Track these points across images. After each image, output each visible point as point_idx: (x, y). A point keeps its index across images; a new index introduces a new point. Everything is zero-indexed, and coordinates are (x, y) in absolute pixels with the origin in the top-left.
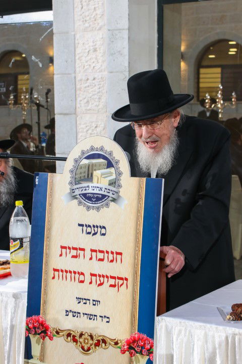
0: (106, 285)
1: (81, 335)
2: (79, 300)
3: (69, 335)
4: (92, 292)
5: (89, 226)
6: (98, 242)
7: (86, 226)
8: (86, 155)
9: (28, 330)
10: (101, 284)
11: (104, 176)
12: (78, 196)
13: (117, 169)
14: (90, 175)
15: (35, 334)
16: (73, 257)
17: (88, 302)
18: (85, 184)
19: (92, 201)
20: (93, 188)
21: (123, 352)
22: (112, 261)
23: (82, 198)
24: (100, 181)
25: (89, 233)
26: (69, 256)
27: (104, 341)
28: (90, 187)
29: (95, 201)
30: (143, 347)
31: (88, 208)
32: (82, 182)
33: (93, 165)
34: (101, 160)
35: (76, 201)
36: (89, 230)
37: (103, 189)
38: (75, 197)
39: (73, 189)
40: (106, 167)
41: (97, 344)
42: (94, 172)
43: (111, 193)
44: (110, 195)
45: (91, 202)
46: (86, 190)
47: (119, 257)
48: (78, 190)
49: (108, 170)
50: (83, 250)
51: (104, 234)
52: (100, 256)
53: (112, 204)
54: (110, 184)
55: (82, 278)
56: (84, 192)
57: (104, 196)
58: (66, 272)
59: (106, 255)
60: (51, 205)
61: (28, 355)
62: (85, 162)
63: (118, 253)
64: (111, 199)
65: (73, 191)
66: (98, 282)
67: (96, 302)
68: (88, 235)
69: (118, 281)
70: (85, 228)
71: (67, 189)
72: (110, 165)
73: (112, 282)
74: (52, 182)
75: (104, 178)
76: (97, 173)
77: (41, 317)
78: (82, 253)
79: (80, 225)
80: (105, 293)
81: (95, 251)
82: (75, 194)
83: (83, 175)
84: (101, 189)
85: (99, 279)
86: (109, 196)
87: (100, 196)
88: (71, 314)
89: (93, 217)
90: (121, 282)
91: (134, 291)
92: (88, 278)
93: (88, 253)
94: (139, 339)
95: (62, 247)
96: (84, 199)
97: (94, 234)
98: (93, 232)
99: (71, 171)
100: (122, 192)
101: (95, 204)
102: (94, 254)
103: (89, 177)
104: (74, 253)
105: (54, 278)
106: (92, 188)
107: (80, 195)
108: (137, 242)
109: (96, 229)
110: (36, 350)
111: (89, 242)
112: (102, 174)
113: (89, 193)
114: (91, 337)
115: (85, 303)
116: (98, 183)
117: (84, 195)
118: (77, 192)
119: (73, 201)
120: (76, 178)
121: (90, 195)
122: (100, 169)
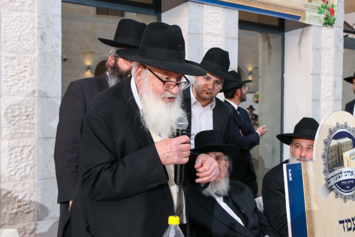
5: (349, 220)
7: (346, 221)
8: (334, 134)
11: (352, 157)
12: (334, 187)
14: (341, 159)
19: (347, 189)
20: (346, 174)
23: (338, 188)
24: (350, 164)
25: (350, 229)
28: (343, 173)
29: (349, 189)
31: (345, 198)
32: (335, 168)
33: (341, 145)
34: (347, 140)
35: (333, 193)
36: (349, 225)
38: (331, 189)
39: (329, 179)
40: (352, 146)
42: (344, 154)
45: (346, 191)
46: (339, 177)
48: (332, 179)
56: (339, 180)
60: (309, 205)
65: (328, 180)
68: (350, 231)
70: (345, 224)
75: (353, 159)
76: (346, 155)
79: (341, 222)
82: (330, 185)
83: (335, 159)
84: (352, 173)
87: (353, 182)
89: (350, 207)
96: (340, 188)
97: (354, 229)
98: (353, 227)
99: (324, 156)
101: (350, 192)
103: (340, 162)
107: (335, 184)
112: (351, 156)
113: (342, 181)
116: (348, 167)
117: (339, 183)
118: (333, 182)
119: (330, 194)
120: (328, 165)
121: (344, 182)
122: (347, 150)
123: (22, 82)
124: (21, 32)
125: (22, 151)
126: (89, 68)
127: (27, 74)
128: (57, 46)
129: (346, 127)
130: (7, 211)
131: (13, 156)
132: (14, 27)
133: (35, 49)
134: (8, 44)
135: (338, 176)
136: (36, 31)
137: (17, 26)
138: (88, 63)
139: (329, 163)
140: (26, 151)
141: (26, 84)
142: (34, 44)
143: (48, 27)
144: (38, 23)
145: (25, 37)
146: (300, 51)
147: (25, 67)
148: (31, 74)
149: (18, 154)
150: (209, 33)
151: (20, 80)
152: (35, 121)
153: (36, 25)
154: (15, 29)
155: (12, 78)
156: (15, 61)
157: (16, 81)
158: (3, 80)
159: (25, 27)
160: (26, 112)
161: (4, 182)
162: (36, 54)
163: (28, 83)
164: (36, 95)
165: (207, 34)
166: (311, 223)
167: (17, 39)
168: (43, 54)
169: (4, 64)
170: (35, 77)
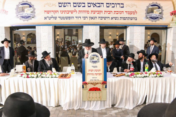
0: (98, 75)
1: (94, 83)
2: (93, 78)
3: (91, 83)
4: (95, 76)
6: (96, 69)
9: (83, 84)
15: (84, 84)
16: (91, 71)
21: (101, 84)
22: (99, 71)
24: (96, 59)
27: (98, 83)
30: (105, 83)
33: (94, 57)
35: (91, 63)
41: (97, 84)
43: (98, 61)
51: (97, 67)
52: (96, 71)
53: (98, 63)
58: (90, 74)
61: (83, 87)
62: (92, 56)
67: (96, 78)
69: (100, 74)
70: (93, 67)
71: (89, 61)
72: (97, 57)
77: (85, 81)
80: (98, 76)
82: (91, 61)
83: (92, 58)
85: (97, 74)
89: (95, 65)
91: (103, 75)
92: (94, 74)
93: (94, 71)
95: (89, 70)
99: (90, 58)
100: (100, 61)
105: (88, 75)
106: (94, 60)
109: (95, 67)
110: (85, 86)
111: (94, 69)
114: (96, 83)
117: (93, 62)
126: (149, 35)
129: (95, 54)
136: (95, 36)
138: (149, 34)
146: (170, 34)
165: (135, 33)
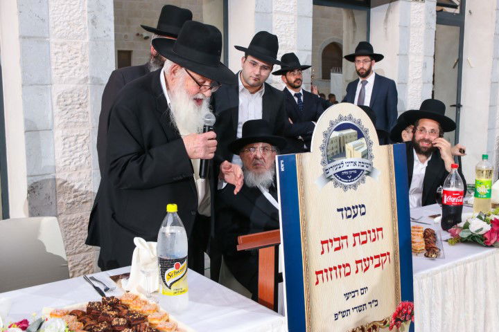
0: (371, 267)
2: (347, 296)
4: (360, 279)
5: (349, 208)
6: (360, 223)
7: (345, 209)
8: (335, 127)
10: (367, 268)
11: (356, 148)
12: (333, 177)
13: (367, 139)
14: (342, 150)
16: (337, 249)
17: (356, 293)
18: (338, 161)
19: (348, 179)
20: (347, 164)
21: (391, 328)
22: (374, 240)
23: (337, 178)
24: (352, 157)
25: (350, 217)
26: (332, 250)
28: (344, 163)
29: (351, 178)
31: (345, 187)
32: (335, 159)
33: (343, 137)
34: (351, 131)
35: (331, 183)
36: (349, 213)
37: (357, 164)
38: (330, 179)
40: (356, 138)
42: (346, 145)
43: (365, 166)
44: (365, 168)
45: (347, 181)
46: (340, 167)
47: (380, 232)
48: (331, 169)
49: (359, 141)
50: (345, 237)
51: (364, 214)
52: (363, 238)
53: (367, 178)
54: (363, 157)
55: (347, 270)
56: (339, 170)
57: (359, 171)
58: (331, 269)
59: (368, 235)
60: (303, 194)
62: (336, 134)
63: (378, 230)
64: (365, 173)
65: (326, 171)
66: (364, 268)
67: (363, 290)
68: (349, 219)
69: (381, 259)
70: (344, 212)
73: (376, 261)
74: (301, 165)
75: (357, 150)
76: (349, 146)
78: (344, 241)
79: (339, 210)
81: (358, 235)
82: (329, 175)
83: (335, 150)
84: (355, 164)
85: (365, 264)
86: (363, 170)
87: (355, 172)
88: (340, 316)
90: (384, 258)
92: (354, 267)
93: (351, 240)
94: (403, 307)
95: (323, 243)
96: (340, 178)
97: (354, 216)
98: (353, 214)
99: (322, 148)
100: (374, 163)
101: (351, 181)
102: (357, 238)
103: (342, 153)
104: (336, 244)
105: (317, 283)
107: (334, 174)
108: (393, 212)
109: (355, 210)
111: (350, 227)
112: (354, 147)
113: (343, 171)
114: (363, 329)
115: (354, 296)
116: (351, 157)
117: (339, 174)
118: (332, 172)
119: (328, 183)
120: (328, 156)
121: (345, 172)
122: (351, 141)
123: (73, 69)
124: (70, 16)
125: (76, 140)
127: (78, 60)
128: (110, 30)
129: (350, 118)
130: (63, 201)
131: (67, 146)
132: (63, 11)
133: (85, 34)
134: (57, 30)
135: (338, 166)
136: (86, 14)
137: (65, 10)
139: (328, 153)
140: (80, 140)
141: (78, 71)
142: (85, 28)
143: (100, 10)
144: (89, 6)
145: (75, 21)
146: (386, 29)
147: (76, 53)
148: (83, 61)
149: (72, 144)
150: (280, 11)
151: (72, 67)
152: (88, 109)
153: (86, 9)
154: (64, 13)
155: (63, 65)
156: (65, 47)
157: (67, 69)
158: (53, 67)
159: (74, 11)
160: (78, 100)
161: (59, 172)
162: (87, 40)
163: (80, 70)
164: (89, 82)
165: (277, 12)
166: (305, 210)
167: (66, 23)
168: (95, 39)
169: (54, 50)
170: (87, 63)
